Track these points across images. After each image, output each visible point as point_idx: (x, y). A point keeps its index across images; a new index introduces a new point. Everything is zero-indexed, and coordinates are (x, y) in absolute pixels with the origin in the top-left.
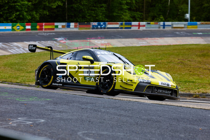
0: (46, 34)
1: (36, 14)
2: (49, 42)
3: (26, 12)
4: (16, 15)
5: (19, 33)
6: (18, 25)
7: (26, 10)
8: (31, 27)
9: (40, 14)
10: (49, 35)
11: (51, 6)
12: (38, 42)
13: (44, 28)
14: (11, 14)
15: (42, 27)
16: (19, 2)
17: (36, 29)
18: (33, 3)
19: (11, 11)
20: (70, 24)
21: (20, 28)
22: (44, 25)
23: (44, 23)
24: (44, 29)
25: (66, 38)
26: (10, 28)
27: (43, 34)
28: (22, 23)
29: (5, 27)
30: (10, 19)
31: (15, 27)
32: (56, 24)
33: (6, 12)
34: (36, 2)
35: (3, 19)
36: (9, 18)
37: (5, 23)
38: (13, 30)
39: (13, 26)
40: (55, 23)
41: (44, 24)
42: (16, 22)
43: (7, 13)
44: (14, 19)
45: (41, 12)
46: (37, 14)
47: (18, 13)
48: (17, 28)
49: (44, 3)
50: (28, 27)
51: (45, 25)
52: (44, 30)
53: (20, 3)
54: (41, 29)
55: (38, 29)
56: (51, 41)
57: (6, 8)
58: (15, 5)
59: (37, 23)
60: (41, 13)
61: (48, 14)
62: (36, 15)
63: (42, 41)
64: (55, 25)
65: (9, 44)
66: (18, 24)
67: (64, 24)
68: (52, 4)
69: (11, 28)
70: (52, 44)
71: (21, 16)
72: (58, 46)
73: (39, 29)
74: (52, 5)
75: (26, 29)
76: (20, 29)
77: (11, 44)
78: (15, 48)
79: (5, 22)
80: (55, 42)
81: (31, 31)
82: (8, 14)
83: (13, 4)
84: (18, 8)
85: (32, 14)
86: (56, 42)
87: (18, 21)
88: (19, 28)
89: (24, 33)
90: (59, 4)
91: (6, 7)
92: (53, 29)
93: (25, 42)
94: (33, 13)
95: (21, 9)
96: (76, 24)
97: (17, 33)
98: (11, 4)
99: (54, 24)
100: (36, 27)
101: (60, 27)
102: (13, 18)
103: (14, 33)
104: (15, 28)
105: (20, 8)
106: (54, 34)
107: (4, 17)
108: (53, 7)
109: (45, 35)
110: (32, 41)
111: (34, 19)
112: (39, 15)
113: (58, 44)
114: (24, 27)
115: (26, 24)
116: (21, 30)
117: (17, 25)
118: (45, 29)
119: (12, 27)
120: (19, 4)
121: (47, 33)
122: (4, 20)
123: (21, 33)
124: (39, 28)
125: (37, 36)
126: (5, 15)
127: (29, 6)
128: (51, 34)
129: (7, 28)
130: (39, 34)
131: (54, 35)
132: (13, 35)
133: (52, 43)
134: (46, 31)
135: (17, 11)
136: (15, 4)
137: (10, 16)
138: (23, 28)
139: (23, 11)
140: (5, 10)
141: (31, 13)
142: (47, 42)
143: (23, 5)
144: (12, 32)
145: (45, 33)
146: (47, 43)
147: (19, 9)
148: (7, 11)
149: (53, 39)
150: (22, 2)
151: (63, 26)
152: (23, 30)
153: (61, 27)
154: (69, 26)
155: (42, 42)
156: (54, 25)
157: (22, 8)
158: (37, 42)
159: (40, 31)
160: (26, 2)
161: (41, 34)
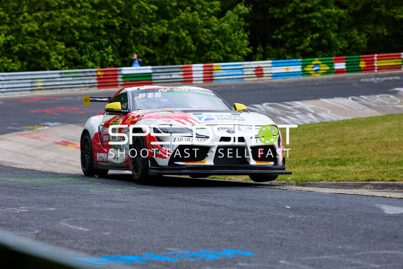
0: (378, 79)
1: (358, 35)
2: (378, 96)
3: (336, 31)
4: (312, 39)
5: (317, 81)
6: (316, 61)
7: (336, 26)
8: (346, 65)
9: (368, 35)
10: (385, 81)
11: (392, 14)
12: (353, 99)
13: (377, 67)
14: (302, 37)
15: (373, 63)
16: (319, 10)
17: (359, 70)
18: (351, 11)
19: (302, 30)
21: (322, 68)
22: (376, 58)
23: (376, 55)
24: (376, 68)
26: (298, 69)
27: (372, 80)
28: (326, 57)
29: (288, 69)
30: (299, 50)
31: (309, 66)
33: (290, 33)
34: (358, 8)
35: (285, 50)
36: (298, 48)
37: (289, 59)
38: (304, 73)
39: (304, 66)
40: (402, 54)
41: (377, 57)
42: (313, 55)
43: (293, 37)
44: (308, 50)
45: (371, 29)
46: (362, 34)
47: (317, 35)
48: (314, 69)
49: (377, 9)
50: (340, 66)
51: (377, 60)
52: (376, 71)
53: (322, 13)
54: (370, 68)
55: (362, 69)
56: (383, 95)
57: (289, 26)
58: (310, 18)
60: (371, 32)
61: (386, 34)
62: (358, 38)
63: (362, 96)
65: (285, 104)
66: (317, 59)
68: (395, 11)
69: (300, 70)
70: (383, 101)
71: (324, 41)
72: (398, 104)
73: (365, 70)
74: (395, 13)
75: (335, 71)
76: (320, 72)
77: (289, 105)
78: (297, 112)
79: (288, 57)
80: (392, 96)
81: (346, 74)
82: (296, 39)
83: (306, 16)
84: (315, 23)
85: (349, 36)
86: (394, 96)
87: (318, 53)
88: (318, 68)
89: (328, 80)
91: (289, 23)
92: (398, 67)
93: (322, 100)
94: (352, 33)
95: (322, 26)
97: (313, 81)
98: (301, 16)
99: (400, 55)
100: (358, 64)
102: (307, 47)
103: (307, 81)
105: (320, 24)
106: (397, 78)
107: (287, 45)
108: (396, 16)
109: (375, 82)
110: (338, 96)
111: (354, 47)
112: (366, 37)
113: (399, 101)
114: (329, 66)
115: (335, 60)
116: (323, 73)
117: (314, 63)
118: (380, 68)
119: (302, 68)
120: (319, 15)
121: (381, 76)
122: (288, 53)
123: (322, 80)
124: (364, 66)
125: (355, 84)
126: (289, 41)
127: (341, 18)
128: (391, 78)
129: (290, 71)
130: (362, 80)
131: (397, 80)
132: (303, 84)
133: (385, 98)
134: (381, 73)
135: (315, 30)
136: (310, 15)
137: (300, 44)
138: (328, 68)
139: (328, 30)
140: (287, 29)
141: (347, 33)
142: (372, 97)
143: (328, 16)
144: (302, 78)
145: (376, 76)
146: (373, 100)
147: (318, 25)
148: (293, 33)
149: (391, 90)
150: (326, 11)
152: (327, 72)
155: (362, 98)
156: (399, 57)
157: (325, 23)
158: (350, 98)
159: (368, 74)
160: (334, 10)
161: (367, 80)
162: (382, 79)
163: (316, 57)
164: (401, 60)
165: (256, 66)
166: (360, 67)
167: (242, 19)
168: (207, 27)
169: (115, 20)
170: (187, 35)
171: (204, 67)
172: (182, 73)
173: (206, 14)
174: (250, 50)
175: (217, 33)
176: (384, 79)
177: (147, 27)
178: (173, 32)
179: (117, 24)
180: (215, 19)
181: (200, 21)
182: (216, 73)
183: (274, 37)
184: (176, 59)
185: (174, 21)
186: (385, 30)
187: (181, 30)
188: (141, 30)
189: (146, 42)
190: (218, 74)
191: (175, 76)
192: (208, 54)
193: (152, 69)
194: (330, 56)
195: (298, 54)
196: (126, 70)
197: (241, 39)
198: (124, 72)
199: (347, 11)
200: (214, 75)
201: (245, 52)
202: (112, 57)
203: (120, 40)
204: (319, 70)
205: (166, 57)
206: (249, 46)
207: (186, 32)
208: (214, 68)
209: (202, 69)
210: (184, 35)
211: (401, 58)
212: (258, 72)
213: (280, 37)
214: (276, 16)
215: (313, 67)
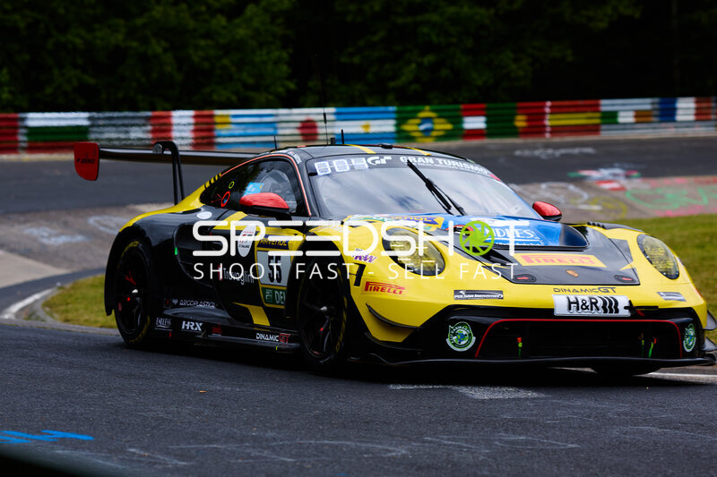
0: (550, 151)
1: (516, 60)
2: (544, 186)
4: (420, 65)
6: (426, 111)
7: (469, 43)
8: (487, 122)
9: (535, 61)
10: (564, 155)
11: (584, 21)
13: (552, 127)
14: (401, 63)
15: (543, 119)
16: (436, 9)
17: (515, 132)
18: (501, 12)
19: (401, 48)
20: (674, 102)
21: (438, 127)
22: (547, 110)
23: (549, 104)
24: (548, 129)
25: (635, 170)
26: (388, 126)
27: (537, 153)
28: (449, 103)
29: (367, 126)
30: (393, 88)
31: (411, 121)
32: (607, 105)
33: (376, 54)
34: (516, 6)
35: (365, 88)
36: (391, 84)
37: (373, 106)
38: (402, 135)
39: (401, 121)
40: (603, 102)
41: (551, 107)
42: (420, 99)
43: (382, 61)
44: (412, 88)
45: (540, 49)
46: (521, 60)
47: (429, 59)
48: (423, 127)
49: (553, 10)
50: (475, 123)
51: (551, 113)
52: (548, 135)
53: (442, 15)
54: (536, 129)
55: (520, 130)
56: (554, 184)
57: (376, 38)
58: (417, 23)
59: (517, 105)
61: (570, 59)
62: (514, 66)
64: (603, 109)
66: (427, 108)
67: (645, 104)
68: (591, 13)
69: (392, 129)
70: (554, 197)
71: (444, 72)
72: (583, 203)
73: (525, 133)
74: (591, 19)
75: (463, 132)
76: (434, 134)
80: (571, 188)
81: (486, 141)
82: (387, 66)
83: (409, 19)
84: (428, 35)
85: (496, 62)
86: (577, 186)
87: (431, 95)
88: (428, 128)
90: (622, 9)
92: (594, 129)
94: (502, 56)
95: (442, 39)
96: (704, 105)
98: (400, 20)
99: (598, 105)
100: (512, 121)
101: (626, 117)
102: (410, 83)
104: (411, 127)
105: (438, 36)
106: (589, 150)
107: (370, 76)
109: (543, 157)
112: (530, 64)
113: (586, 196)
114: (453, 123)
115: (465, 110)
116: (438, 136)
117: (422, 115)
118: (557, 130)
119: (398, 125)
120: (435, 18)
121: (557, 146)
124: (525, 124)
126: (374, 69)
127: (481, 26)
128: (576, 151)
129: (373, 130)
130: (518, 153)
131: (588, 155)
133: (557, 191)
134: (557, 139)
136: (419, 18)
137: (395, 77)
138: (449, 127)
140: (372, 46)
142: (532, 187)
145: (547, 146)
146: (533, 193)
147: (434, 39)
148: (383, 53)
149: (573, 174)
150: (452, 10)
151: (641, 117)
152: (448, 135)
153: (631, 120)
154: (668, 114)
156: (595, 108)
157: (447, 34)
159: (530, 140)
160: (466, 9)
161: (527, 153)
162: (558, 153)
163: (428, 103)
164: (598, 115)
165: (303, 118)
166: (515, 127)
167: (280, 21)
168: (207, 36)
169: (17, 17)
170: (165, 50)
171: (195, 117)
172: (149, 128)
173: (203, 8)
174: (292, 86)
175: (227, 49)
176: (563, 151)
177: (83, 33)
178: (135, 44)
179: (22, 25)
180: (222, 20)
181: (191, 24)
182: (221, 130)
183: (344, 59)
184: (140, 97)
185: (139, 21)
186: (569, 52)
187: (153, 41)
188: (70, 37)
189: (80, 61)
190: (223, 133)
191: (137, 134)
192: (207, 90)
193: (89, 119)
194: (456, 102)
195: (391, 97)
196: (36, 119)
197: (275, 61)
198: (31, 123)
199: (492, 11)
200: (216, 133)
201: (281, 90)
202: (10, 92)
203: (27, 57)
204: (432, 130)
205: (120, 95)
206: (290, 78)
207: (164, 44)
208: (218, 120)
209: (192, 121)
210: (159, 50)
211: (598, 111)
212: (307, 131)
213: (356, 60)
214: (349, 18)
215: (419, 125)
